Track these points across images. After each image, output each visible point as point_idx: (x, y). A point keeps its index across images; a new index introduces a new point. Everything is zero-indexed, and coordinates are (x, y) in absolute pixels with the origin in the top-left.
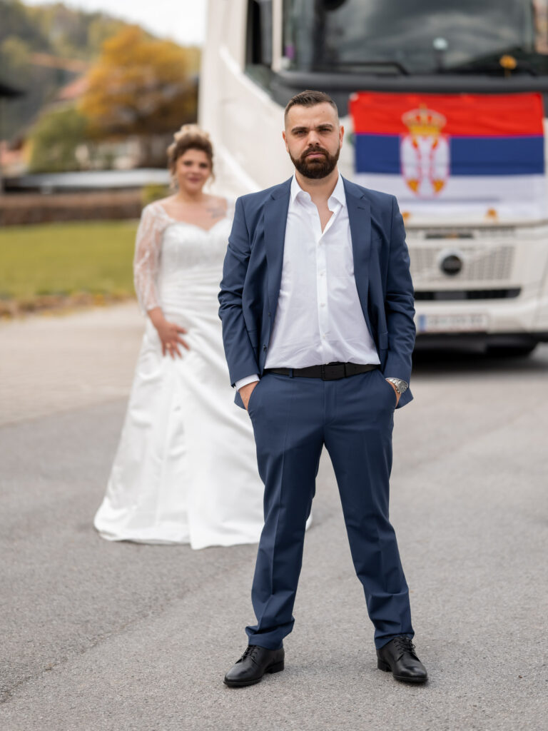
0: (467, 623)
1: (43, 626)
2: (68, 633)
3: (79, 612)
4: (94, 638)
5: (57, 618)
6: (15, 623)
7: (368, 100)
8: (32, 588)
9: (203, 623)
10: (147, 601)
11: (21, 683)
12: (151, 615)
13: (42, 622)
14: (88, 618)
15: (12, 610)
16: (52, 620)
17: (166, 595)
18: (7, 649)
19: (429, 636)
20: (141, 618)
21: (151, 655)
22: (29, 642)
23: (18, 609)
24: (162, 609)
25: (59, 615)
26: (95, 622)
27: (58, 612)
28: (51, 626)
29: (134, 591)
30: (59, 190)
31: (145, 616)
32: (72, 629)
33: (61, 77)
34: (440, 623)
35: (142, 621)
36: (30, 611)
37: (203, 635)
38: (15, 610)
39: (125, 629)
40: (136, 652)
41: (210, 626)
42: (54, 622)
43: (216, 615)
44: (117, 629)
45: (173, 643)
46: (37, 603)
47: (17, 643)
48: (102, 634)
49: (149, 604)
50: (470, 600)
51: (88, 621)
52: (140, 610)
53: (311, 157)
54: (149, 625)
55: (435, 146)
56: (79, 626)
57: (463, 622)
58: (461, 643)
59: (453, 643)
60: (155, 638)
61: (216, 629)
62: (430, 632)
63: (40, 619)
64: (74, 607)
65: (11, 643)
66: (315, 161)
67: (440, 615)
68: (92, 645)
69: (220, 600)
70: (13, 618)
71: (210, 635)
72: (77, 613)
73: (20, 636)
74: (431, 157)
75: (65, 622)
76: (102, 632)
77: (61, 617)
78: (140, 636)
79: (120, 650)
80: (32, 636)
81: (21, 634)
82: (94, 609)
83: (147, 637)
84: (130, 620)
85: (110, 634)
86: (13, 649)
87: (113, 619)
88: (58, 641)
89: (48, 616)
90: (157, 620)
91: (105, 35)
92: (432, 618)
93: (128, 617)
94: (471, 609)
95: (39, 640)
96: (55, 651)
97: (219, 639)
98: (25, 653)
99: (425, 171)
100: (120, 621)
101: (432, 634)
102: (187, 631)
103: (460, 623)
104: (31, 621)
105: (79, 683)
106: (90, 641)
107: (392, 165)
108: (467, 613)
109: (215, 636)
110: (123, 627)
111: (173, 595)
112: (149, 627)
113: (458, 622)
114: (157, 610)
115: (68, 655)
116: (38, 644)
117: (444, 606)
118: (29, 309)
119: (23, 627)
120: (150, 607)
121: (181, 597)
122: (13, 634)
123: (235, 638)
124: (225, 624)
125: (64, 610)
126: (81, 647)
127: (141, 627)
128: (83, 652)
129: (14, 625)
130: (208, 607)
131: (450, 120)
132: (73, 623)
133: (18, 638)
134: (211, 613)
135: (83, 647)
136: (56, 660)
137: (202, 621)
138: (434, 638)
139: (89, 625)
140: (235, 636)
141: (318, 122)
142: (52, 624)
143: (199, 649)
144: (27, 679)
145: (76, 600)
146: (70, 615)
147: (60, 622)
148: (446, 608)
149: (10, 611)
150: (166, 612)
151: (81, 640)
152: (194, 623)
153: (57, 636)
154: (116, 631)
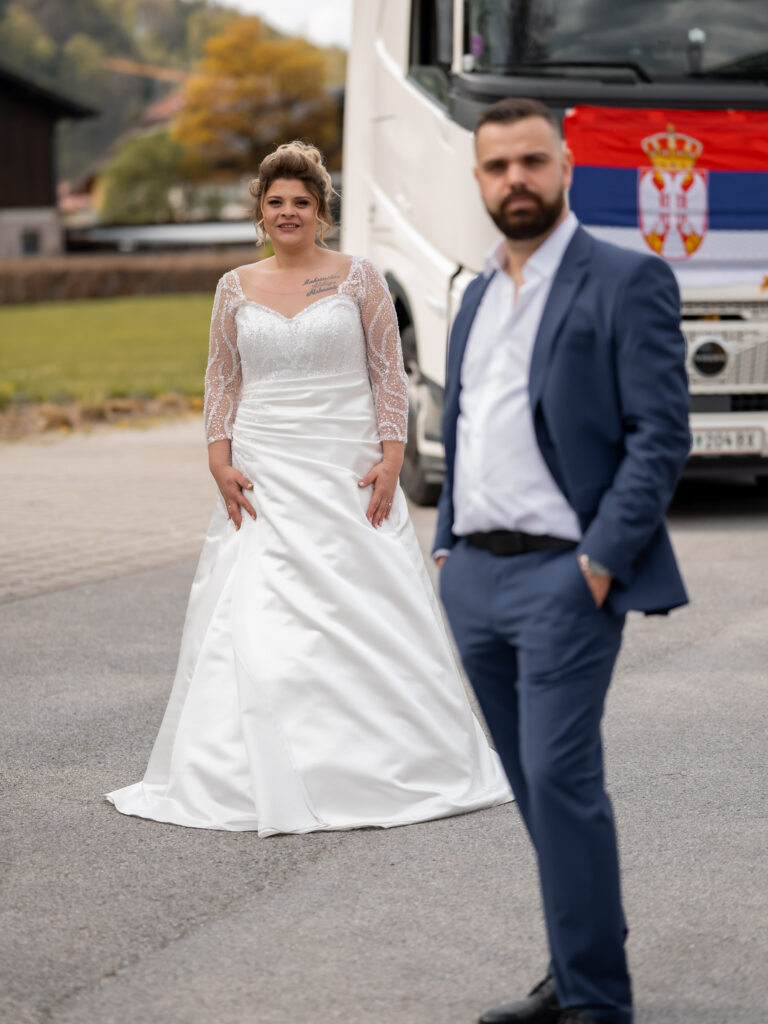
0: (749, 907)
1: (104, 903)
2: (142, 914)
3: (159, 881)
4: (181, 925)
5: (124, 890)
6: (62, 898)
7: (588, 117)
8: (89, 841)
9: (346, 902)
10: (261, 864)
11: (67, 996)
12: (268, 887)
13: (103, 897)
14: (174, 890)
15: (58, 877)
16: (117, 894)
17: (290, 855)
18: (48, 940)
19: (692, 928)
20: (253, 893)
21: (267, 953)
22: (81, 929)
23: (66, 875)
24: (285, 879)
25: (129, 886)
26: (183, 898)
27: (126, 882)
28: (116, 904)
29: (242, 849)
30: (144, 248)
31: (259, 889)
32: (148, 909)
33: (149, 90)
34: (708, 906)
35: (254, 897)
36: (85, 878)
37: (347, 922)
38: (62, 876)
39: (229, 910)
40: (245, 948)
41: (357, 907)
42: (121, 897)
43: (366, 890)
44: (216, 910)
45: (301, 933)
46: (95, 865)
47: (64, 930)
48: (193, 918)
49: (266, 870)
50: (752, 870)
51: (171, 896)
52: (252, 879)
53: (515, 206)
54: (265, 904)
55: (686, 186)
56: (158, 903)
57: (743, 905)
58: (743, 939)
59: (730, 940)
60: (274, 926)
61: (367, 912)
62: (694, 922)
63: (99, 891)
64: (151, 873)
65: (55, 931)
66: (520, 212)
67: (707, 894)
68: (178, 935)
69: (373, 865)
70: (58, 890)
71: (357, 921)
72: (156, 883)
73: (68, 919)
74: (683, 201)
75: (137, 897)
76: (192, 914)
77: (131, 889)
78: (250, 922)
79: (220, 944)
80: (87, 919)
81: (70, 916)
82: (183, 876)
83: (262, 924)
84: (235, 896)
85: (205, 918)
86: (58, 941)
87: (210, 893)
88: (126, 929)
89: (112, 887)
90: (277, 896)
91: (209, 31)
92: (695, 898)
93: (232, 890)
94: (754, 884)
95: (96, 926)
96: (120, 945)
97: (372, 929)
98: (75, 947)
99: (673, 221)
100: (221, 897)
101: (697, 924)
102: (322, 914)
103: (740, 908)
104: (85, 895)
105: (157, 997)
106: (175, 928)
107: (628, 215)
108: (749, 890)
109: (366, 924)
110: (226, 906)
111: (302, 855)
112: (266, 907)
113: (736, 905)
114: (277, 879)
115: (140, 952)
116: (95, 933)
117: (712, 879)
118: (97, 416)
119: (73, 905)
120: (267, 874)
121: (314, 860)
122: (59, 916)
123: (395, 927)
124: (381, 904)
125: (136, 877)
126: (160, 939)
127: (253, 907)
128: (163, 945)
129: (60, 901)
130: (355, 876)
131: (709, 147)
132: (150, 899)
133: (66, 922)
134: (360, 884)
135: (164, 938)
136: (123, 959)
137: (345, 898)
138: (700, 932)
139: (174, 902)
140: (395, 924)
141: (522, 148)
142: (118, 900)
143: (341, 944)
144: (77, 990)
145: (154, 861)
146: (144, 886)
147: (129, 897)
148: (717, 883)
149: (54, 879)
150: (291, 884)
151: (161, 927)
152: (333, 901)
153: (125, 920)
154: (214, 914)
